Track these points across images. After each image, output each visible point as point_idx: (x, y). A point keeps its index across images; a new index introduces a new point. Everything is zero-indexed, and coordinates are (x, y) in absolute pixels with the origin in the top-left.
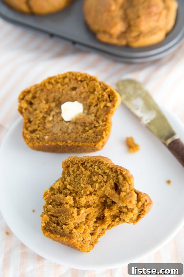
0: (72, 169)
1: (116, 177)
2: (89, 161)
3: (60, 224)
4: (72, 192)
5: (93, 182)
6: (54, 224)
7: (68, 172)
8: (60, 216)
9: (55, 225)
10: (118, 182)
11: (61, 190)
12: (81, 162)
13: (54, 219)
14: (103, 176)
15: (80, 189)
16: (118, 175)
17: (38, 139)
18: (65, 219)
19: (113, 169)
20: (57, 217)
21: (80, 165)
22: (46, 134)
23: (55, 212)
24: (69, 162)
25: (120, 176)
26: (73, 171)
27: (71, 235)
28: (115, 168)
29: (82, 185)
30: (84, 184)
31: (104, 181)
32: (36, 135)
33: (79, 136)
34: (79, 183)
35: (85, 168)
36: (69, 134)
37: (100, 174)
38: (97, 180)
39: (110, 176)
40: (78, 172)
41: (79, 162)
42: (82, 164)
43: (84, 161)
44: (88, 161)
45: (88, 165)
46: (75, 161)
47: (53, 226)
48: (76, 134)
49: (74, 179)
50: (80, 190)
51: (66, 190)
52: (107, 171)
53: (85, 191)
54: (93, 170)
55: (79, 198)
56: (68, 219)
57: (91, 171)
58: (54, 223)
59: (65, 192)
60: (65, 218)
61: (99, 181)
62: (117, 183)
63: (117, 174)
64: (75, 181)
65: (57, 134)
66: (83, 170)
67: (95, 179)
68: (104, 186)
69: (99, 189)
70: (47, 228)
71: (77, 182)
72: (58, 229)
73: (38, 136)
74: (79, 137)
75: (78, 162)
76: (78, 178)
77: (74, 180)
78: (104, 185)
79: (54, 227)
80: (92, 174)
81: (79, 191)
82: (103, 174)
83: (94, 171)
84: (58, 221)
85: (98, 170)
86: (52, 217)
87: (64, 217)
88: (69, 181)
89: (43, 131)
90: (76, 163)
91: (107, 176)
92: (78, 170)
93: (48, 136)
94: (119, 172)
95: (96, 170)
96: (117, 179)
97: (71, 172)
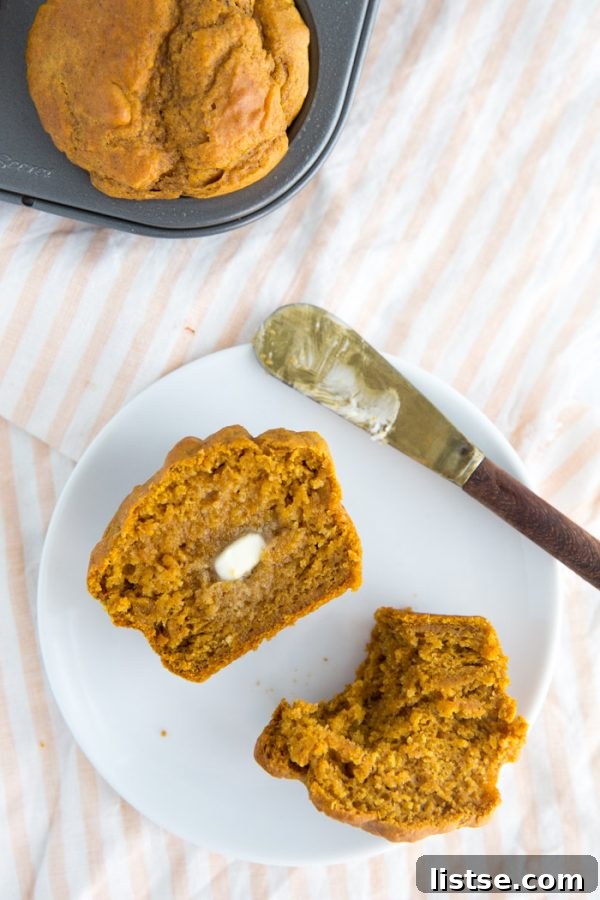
0: (470, 791)
1: (354, 791)
2: (433, 818)
3: (452, 651)
4: (454, 735)
5: (406, 769)
6: (467, 648)
7: (480, 783)
8: (458, 668)
9: (463, 645)
10: (344, 782)
11: (481, 734)
12: (452, 810)
13: (473, 659)
14: (388, 788)
15: (434, 745)
16: (350, 796)
17: (211, 654)
18: (445, 664)
19: (366, 810)
20: (466, 664)
21: (454, 804)
22: (221, 631)
23: (473, 674)
24: (484, 806)
25: (343, 794)
26: (467, 785)
27: (418, 631)
28: (361, 812)
29: (431, 754)
30: (426, 757)
31: (380, 775)
32: (201, 647)
33: (299, 589)
34: (440, 759)
35: (439, 800)
36: (273, 601)
37: (395, 790)
38: (397, 774)
39: (370, 792)
40: (453, 785)
41: (459, 812)
42: (448, 807)
43: (446, 815)
44: (436, 818)
45: (432, 807)
46: (469, 812)
47: (468, 641)
48: (289, 590)
49: (459, 768)
50: (433, 741)
51: (468, 735)
52: (380, 802)
53: (419, 742)
54: (417, 798)
55: (428, 722)
56: (437, 665)
57: (420, 794)
58: (469, 649)
59: (469, 732)
60: (443, 666)
61: (393, 773)
62: (346, 778)
63: (354, 800)
64: (454, 761)
65: (246, 617)
66: (441, 793)
67: (406, 777)
68: (377, 763)
69: (387, 756)
70: (481, 634)
71: (447, 760)
72: (452, 637)
73: (207, 648)
74: (301, 594)
75: (462, 810)
76: (449, 773)
77: (456, 764)
78: (375, 766)
79: (464, 639)
80: (417, 789)
81: (435, 739)
82: (388, 792)
83: (414, 796)
84: (462, 656)
85: (404, 801)
86: (476, 661)
87: (448, 667)
88: (470, 760)
89: (208, 630)
90: (463, 806)
91: (377, 791)
92: (454, 790)
93: (231, 634)
94: (349, 804)
95: (408, 799)
96: (350, 789)
97: (473, 784)
